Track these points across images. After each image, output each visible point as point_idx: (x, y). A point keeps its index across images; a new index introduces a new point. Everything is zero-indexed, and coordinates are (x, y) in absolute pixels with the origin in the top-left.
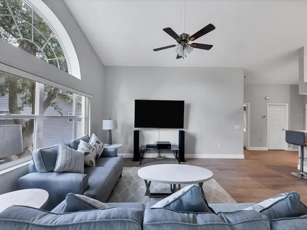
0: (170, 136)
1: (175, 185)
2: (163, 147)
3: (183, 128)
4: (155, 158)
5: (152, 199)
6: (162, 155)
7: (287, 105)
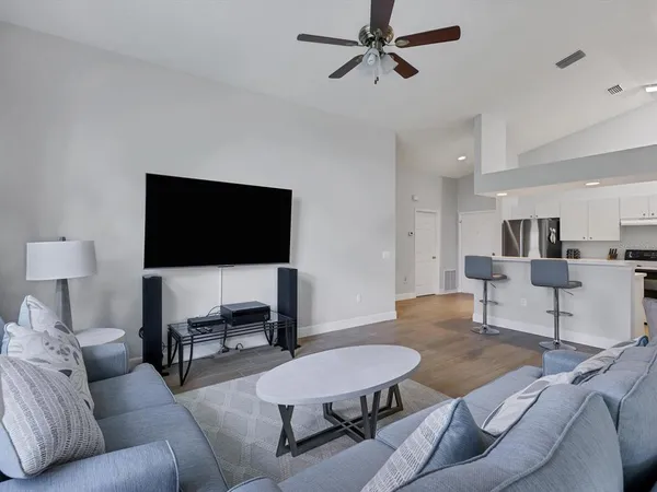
0: (253, 284)
1: (363, 399)
2: (244, 317)
3: (287, 261)
4: (211, 357)
5: (302, 457)
6: (232, 343)
7: (439, 212)
